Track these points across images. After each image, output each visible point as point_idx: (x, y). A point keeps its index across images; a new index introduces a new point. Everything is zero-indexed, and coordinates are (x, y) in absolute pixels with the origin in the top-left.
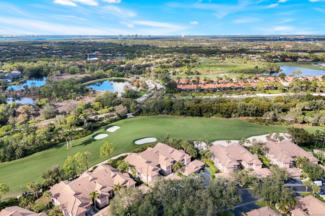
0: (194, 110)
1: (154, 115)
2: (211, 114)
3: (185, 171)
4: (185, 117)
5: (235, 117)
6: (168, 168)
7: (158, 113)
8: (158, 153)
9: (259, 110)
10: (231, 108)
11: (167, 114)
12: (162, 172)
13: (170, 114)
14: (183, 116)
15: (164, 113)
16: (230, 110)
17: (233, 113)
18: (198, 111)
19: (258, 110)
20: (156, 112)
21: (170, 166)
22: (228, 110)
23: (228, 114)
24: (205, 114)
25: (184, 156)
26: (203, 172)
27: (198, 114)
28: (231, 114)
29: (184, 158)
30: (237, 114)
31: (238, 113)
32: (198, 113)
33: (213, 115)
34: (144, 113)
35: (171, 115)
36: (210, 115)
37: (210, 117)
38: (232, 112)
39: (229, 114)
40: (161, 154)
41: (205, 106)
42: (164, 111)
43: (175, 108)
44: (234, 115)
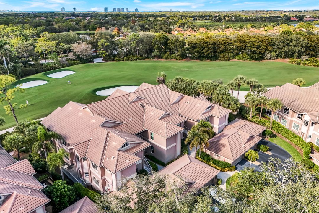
0: (204, 48)
1: (138, 59)
2: (231, 54)
3: (222, 148)
4: (188, 61)
5: (270, 59)
6: (171, 140)
7: (144, 56)
8: (142, 102)
9: (311, 46)
10: (264, 43)
11: (160, 57)
12: (153, 151)
13: (164, 57)
14: (185, 60)
15: (154, 57)
16: (264, 47)
17: (268, 52)
18: (211, 49)
19: (309, 45)
20: (141, 56)
21: (176, 135)
22: (260, 47)
23: (260, 53)
24: (222, 55)
25: (211, 110)
26: (267, 151)
27: (210, 55)
28: (264, 54)
29: (213, 113)
30: (274, 54)
31: (275, 52)
32: (211, 52)
33: (233, 57)
34: (122, 57)
35: (165, 59)
36: (229, 56)
37: (229, 60)
38: (266, 50)
39: (262, 54)
40: (149, 104)
41: (221, 42)
42: (155, 53)
43: (172, 45)
44: (269, 56)
